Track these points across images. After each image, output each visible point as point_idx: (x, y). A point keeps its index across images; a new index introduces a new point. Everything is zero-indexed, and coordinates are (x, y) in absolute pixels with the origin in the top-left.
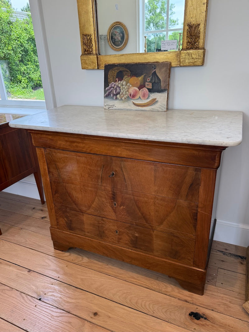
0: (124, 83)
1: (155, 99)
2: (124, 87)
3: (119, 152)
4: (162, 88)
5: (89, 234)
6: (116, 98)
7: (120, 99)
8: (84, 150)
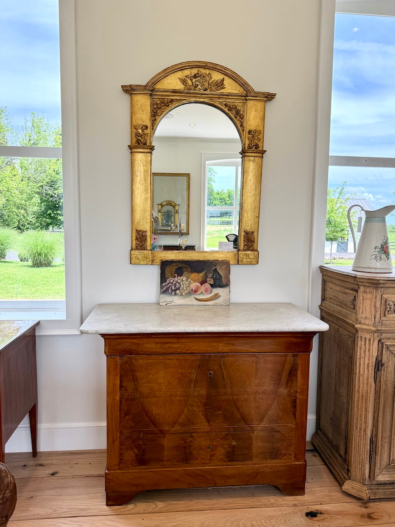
0: (184, 279)
1: (218, 294)
2: (184, 282)
3: (221, 348)
4: (224, 284)
5: (169, 463)
6: (176, 294)
7: (179, 294)
8: (179, 350)
